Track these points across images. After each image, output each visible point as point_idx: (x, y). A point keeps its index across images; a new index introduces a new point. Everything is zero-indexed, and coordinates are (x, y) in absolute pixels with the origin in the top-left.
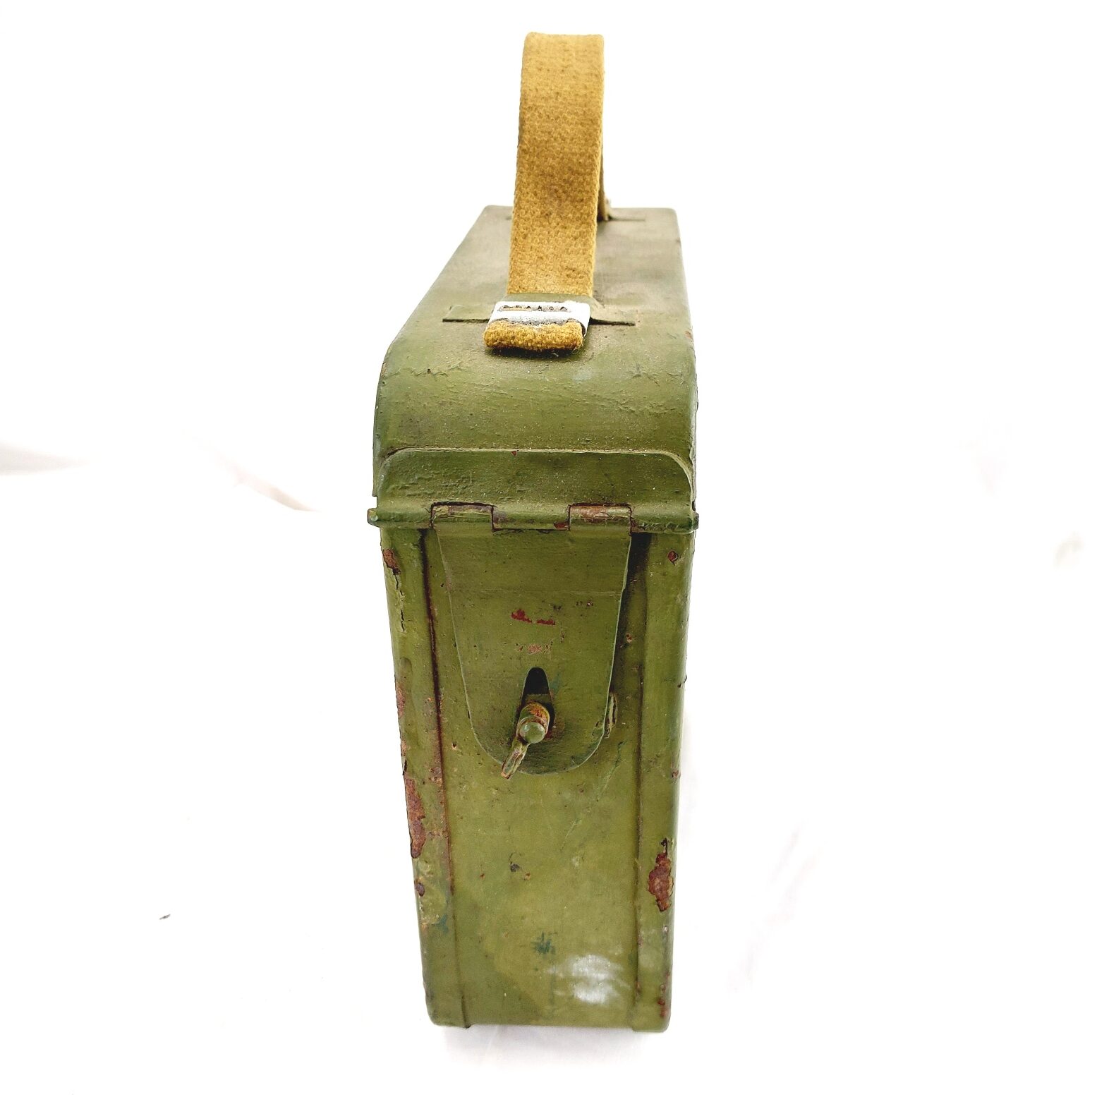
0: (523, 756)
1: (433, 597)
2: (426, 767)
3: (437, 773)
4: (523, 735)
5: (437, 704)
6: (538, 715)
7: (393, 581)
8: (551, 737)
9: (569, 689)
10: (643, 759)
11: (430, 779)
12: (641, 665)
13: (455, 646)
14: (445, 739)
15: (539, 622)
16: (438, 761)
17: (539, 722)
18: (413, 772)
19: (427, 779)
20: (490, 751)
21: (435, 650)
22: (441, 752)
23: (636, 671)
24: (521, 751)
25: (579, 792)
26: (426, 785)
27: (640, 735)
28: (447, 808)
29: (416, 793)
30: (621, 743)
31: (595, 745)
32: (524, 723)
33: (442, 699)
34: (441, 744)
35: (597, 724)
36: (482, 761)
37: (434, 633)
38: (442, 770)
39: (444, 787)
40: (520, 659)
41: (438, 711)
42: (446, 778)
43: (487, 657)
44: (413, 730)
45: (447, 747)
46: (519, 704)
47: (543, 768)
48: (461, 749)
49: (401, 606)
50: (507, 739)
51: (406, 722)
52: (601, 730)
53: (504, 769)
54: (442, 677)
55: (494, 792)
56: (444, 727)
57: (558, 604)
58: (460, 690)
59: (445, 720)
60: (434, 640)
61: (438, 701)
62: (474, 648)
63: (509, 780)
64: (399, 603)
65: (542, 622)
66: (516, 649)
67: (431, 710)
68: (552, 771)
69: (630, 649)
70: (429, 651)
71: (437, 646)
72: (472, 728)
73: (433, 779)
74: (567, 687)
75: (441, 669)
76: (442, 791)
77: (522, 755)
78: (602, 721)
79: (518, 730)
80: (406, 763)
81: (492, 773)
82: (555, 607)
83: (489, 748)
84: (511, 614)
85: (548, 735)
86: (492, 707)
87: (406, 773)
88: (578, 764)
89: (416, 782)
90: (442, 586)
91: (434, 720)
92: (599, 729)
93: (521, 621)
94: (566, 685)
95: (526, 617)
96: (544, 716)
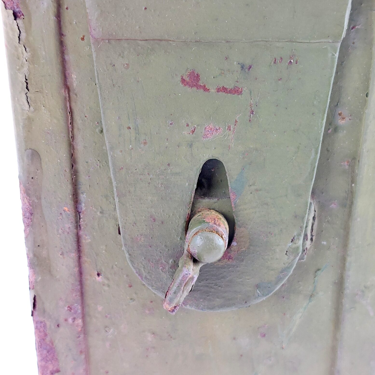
0: (195, 280)
1: (70, 57)
2: (61, 303)
3: (76, 312)
4: (195, 251)
5: (76, 216)
6: (215, 224)
7: (12, 30)
8: (230, 258)
9: (257, 190)
10: (347, 291)
11: (66, 320)
12: (354, 159)
13: (102, 131)
14: (87, 266)
15: (219, 90)
16: (76, 296)
17: (217, 232)
18: (44, 311)
19: (61, 321)
20: (146, 278)
21: (73, 137)
22: (81, 283)
23: (347, 167)
24: (191, 272)
25: (259, 337)
26: (61, 329)
27: (343, 260)
28: (87, 360)
29: (48, 339)
30: (319, 270)
31: (289, 268)
32: (196, 234)
33: (84, 209)
34: (81, 273)
35: (292, 241)
36: (134, 296)
37: (71, 112)
38: (83, 308)
39: (85, 330)
40: (191, 146)
41: (78, 226)
42: (88, 319)
43: (145, 143)
44: (44, 253)
45: (88, 277)
46: (189, 211)
47: (218, 301)
48: (108, 279)
49: (25, 69)
50: (171, 261)
51: (35, 242)
52: (298, 248)
53: (168, 298)
54: (83, 179)
55: (150, 338)
56: (85, 248)
57: (248, 62)
58: (106, 197)
59: (86, 240)
60: (72, 123)
61: (77, 212)
62: (127, 131)
63: (174, 313)
64: (22, 66)
65: (224, 90)
66: (186, 132)
67: (69, 225)
68: (229, 306)
69: (341, 135)
70: (66, 139)
71: (75, 130)
72: (123, 248)
73: (70, 320)
74: (253, 188)
75: (81, 167)
76: (82, 336)
77: (192, 278)
78: (299, 235)
79: (187, 244)
80: (35, 299)
81: (147, 312)
82: (242, 67)
83: (144, 274)
84: (180, 79)
85: (227, 255)
86: (151, 217)
87: (36, 313)
88: (263, 295)
89: (48, 323)
90: (83, 39)
91: (71, 239)
92: (294, 246)
93: (195, 89)
94: (254, 184)
95: (201, 83)
96: (222, 225)
